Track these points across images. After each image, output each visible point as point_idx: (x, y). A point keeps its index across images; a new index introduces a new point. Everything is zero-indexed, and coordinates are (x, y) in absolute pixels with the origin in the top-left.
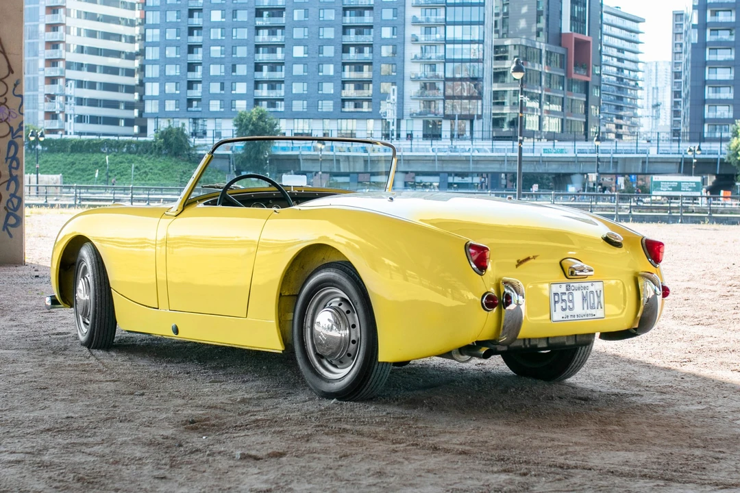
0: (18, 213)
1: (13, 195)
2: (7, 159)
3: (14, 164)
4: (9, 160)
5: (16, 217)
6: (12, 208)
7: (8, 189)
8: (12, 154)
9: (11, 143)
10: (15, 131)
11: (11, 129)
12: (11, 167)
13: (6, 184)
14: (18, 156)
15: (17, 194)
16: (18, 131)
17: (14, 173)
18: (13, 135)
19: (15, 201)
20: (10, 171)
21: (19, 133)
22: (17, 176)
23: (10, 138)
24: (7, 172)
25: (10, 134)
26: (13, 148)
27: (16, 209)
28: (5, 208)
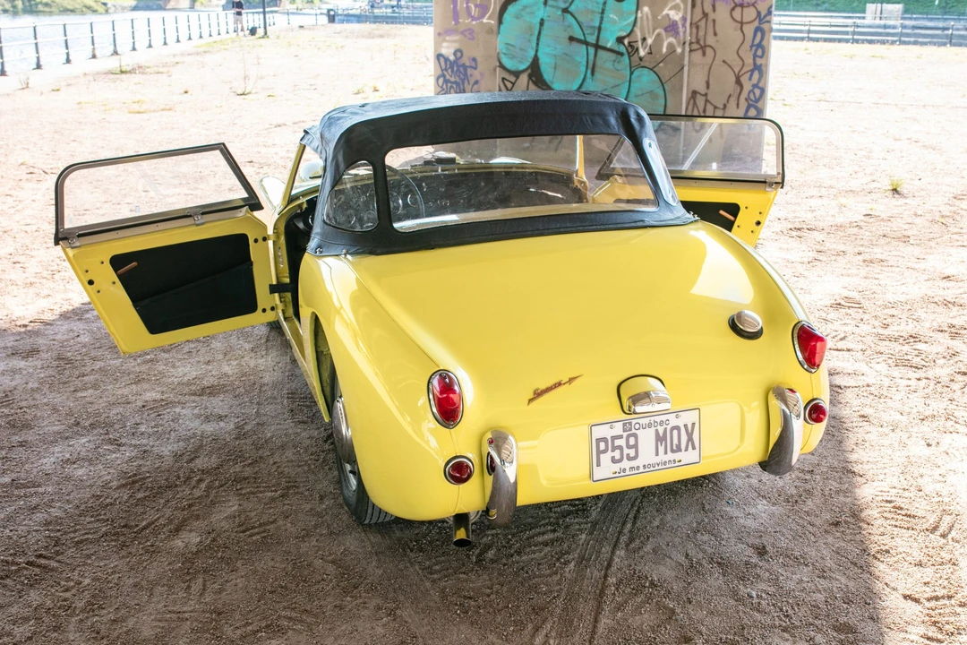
0: (759, 105)
1: (755, 86)
2: (751, 47)
3: (759, 52)
4: (754, 48)
5: (756, 108)
6: (753, 99)
7: (750, 79)
8: (757, 40)
9: (757, 29)
10: (762, 16)
11: (759, 13)
12: (755, 56)
13: (749, 73)
14: (764, 43)
15: (760, 85)
16: (765, 16)
17: (759, 61)
18: (760, 20)
19: (757, 92)
20: (754, 60)
21: (767, 19)
22: (761, 65)
23: (756, 23)
24: (751, 61)
25: (758, 20)
26: (759, 35)
27: (757, 101)
28: (746, 100)
